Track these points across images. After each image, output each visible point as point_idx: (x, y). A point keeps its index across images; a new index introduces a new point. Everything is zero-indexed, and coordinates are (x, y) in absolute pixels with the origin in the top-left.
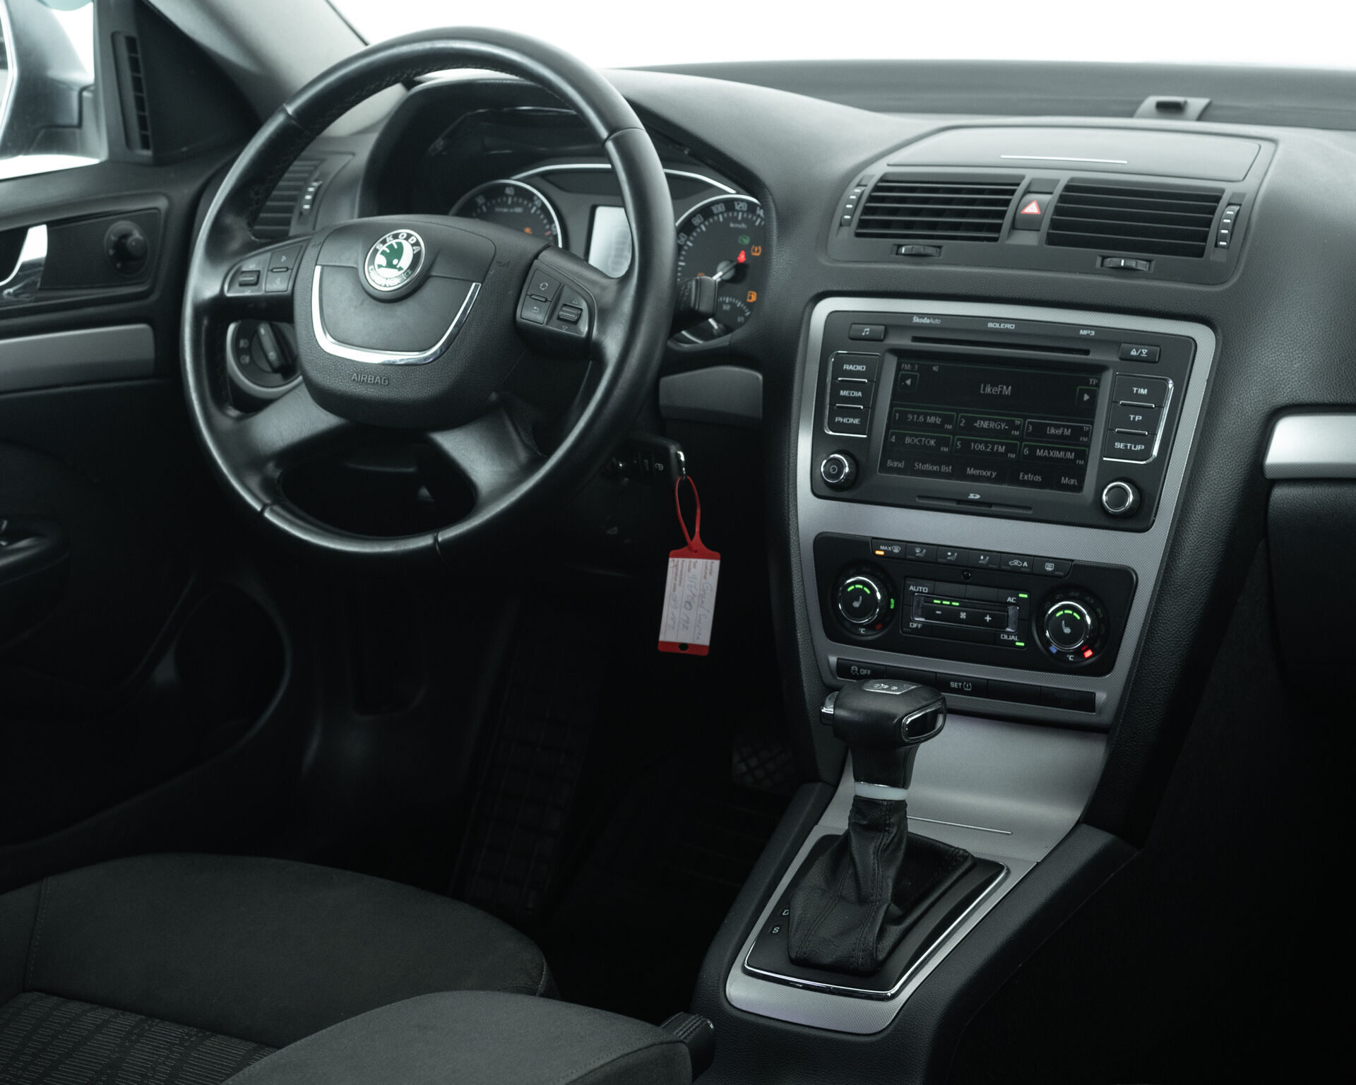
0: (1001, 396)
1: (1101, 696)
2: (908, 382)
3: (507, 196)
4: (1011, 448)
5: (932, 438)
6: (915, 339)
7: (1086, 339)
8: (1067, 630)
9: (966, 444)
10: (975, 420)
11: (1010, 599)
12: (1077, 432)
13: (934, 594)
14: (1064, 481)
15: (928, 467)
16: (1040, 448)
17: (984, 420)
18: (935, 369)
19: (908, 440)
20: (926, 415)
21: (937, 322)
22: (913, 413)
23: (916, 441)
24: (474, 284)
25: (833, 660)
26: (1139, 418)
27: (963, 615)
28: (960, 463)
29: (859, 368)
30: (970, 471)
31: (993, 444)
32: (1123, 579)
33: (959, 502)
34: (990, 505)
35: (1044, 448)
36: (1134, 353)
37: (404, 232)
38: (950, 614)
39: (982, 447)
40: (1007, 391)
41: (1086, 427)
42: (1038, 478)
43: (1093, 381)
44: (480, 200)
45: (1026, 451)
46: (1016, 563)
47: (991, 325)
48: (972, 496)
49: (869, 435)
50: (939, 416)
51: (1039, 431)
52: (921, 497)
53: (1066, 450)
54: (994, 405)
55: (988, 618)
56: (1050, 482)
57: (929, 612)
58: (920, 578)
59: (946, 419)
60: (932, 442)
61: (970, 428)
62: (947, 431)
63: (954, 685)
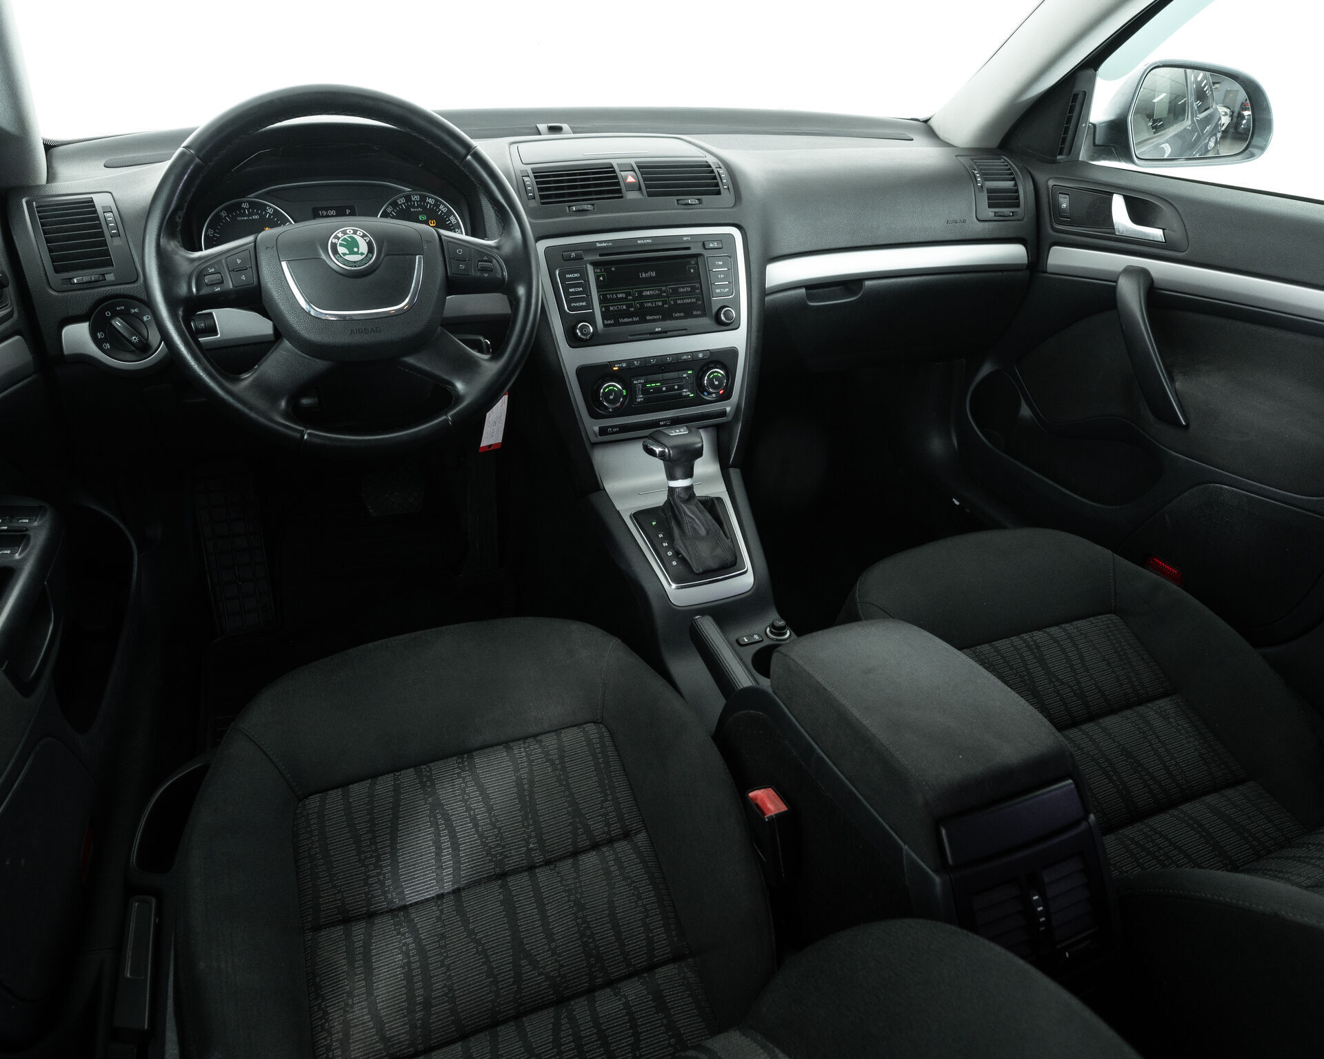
0: (651, 277)
1: (728, 409)
2: (601, 278)
3: (244, 209)
4: (664, 302)
5: (624, 305)
6: (600, 255)
7: (687, 242)
8: (716, 383)
9: (642, 304)
10: (642, 292)
11: (684, 375)
12: (693, 288)
13: (646, 382)
14: (695, 313)
15: (626, 320)
16: (678, 299)
17: (647, 291)
18: (613, 269)
19: (611, 308)
20: (616, 294)
21: (610, 244)
22: (609, 294)
23: (616, 308)
24: (417, 257)
25: (596, 429)
26: (722, 276)
27: (664, 389)
28: (642, 314)
29: (576, 275)
30: (649, 318)
31: (655, 302)
32: (733, 353)
33: (650, 334)
34: (666, 332)
35: (681, 299)
36: (711, 245)
37: (350, 231)
38: (658, 390)
39: (650, 304)
40: (653, 274)
41: (697, 285)
42: (682, 314)
43: (693, 262)
44: (223, 214)
45: (672, 302)
46: (685, 357)
47: (639, 242)
48: (657, 330)
49: (593, 309)
50: (624, 293)
51: (675, 291)
52: (630, 336)
53: (691, 298)
54: (649, 282)
55: (676, 387)
56: (688, 315)
57: (645, 391)
58: (638, 376)
59: (627, 295)
60: (624, 307)
61: (641, 296)
62: (630, 300)
63: (661, 423)
